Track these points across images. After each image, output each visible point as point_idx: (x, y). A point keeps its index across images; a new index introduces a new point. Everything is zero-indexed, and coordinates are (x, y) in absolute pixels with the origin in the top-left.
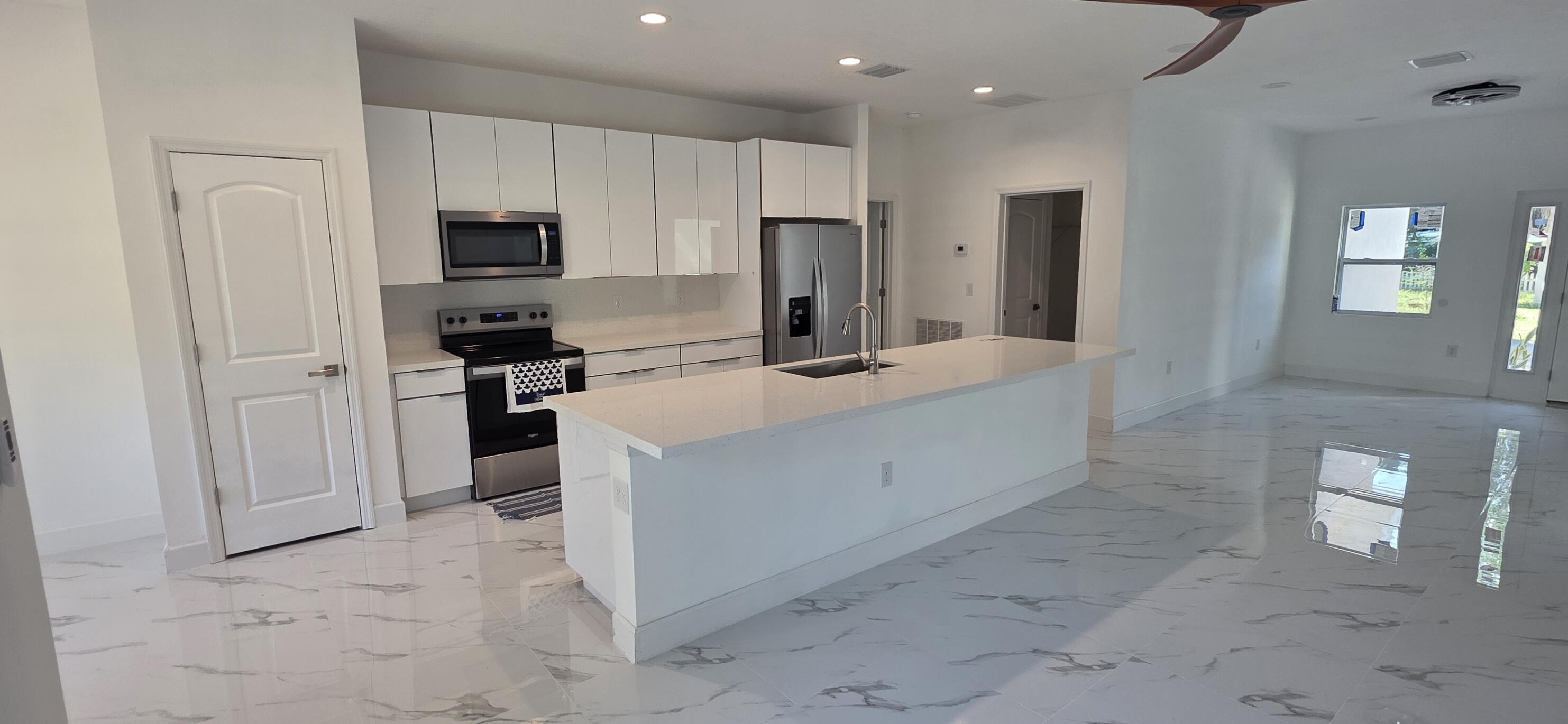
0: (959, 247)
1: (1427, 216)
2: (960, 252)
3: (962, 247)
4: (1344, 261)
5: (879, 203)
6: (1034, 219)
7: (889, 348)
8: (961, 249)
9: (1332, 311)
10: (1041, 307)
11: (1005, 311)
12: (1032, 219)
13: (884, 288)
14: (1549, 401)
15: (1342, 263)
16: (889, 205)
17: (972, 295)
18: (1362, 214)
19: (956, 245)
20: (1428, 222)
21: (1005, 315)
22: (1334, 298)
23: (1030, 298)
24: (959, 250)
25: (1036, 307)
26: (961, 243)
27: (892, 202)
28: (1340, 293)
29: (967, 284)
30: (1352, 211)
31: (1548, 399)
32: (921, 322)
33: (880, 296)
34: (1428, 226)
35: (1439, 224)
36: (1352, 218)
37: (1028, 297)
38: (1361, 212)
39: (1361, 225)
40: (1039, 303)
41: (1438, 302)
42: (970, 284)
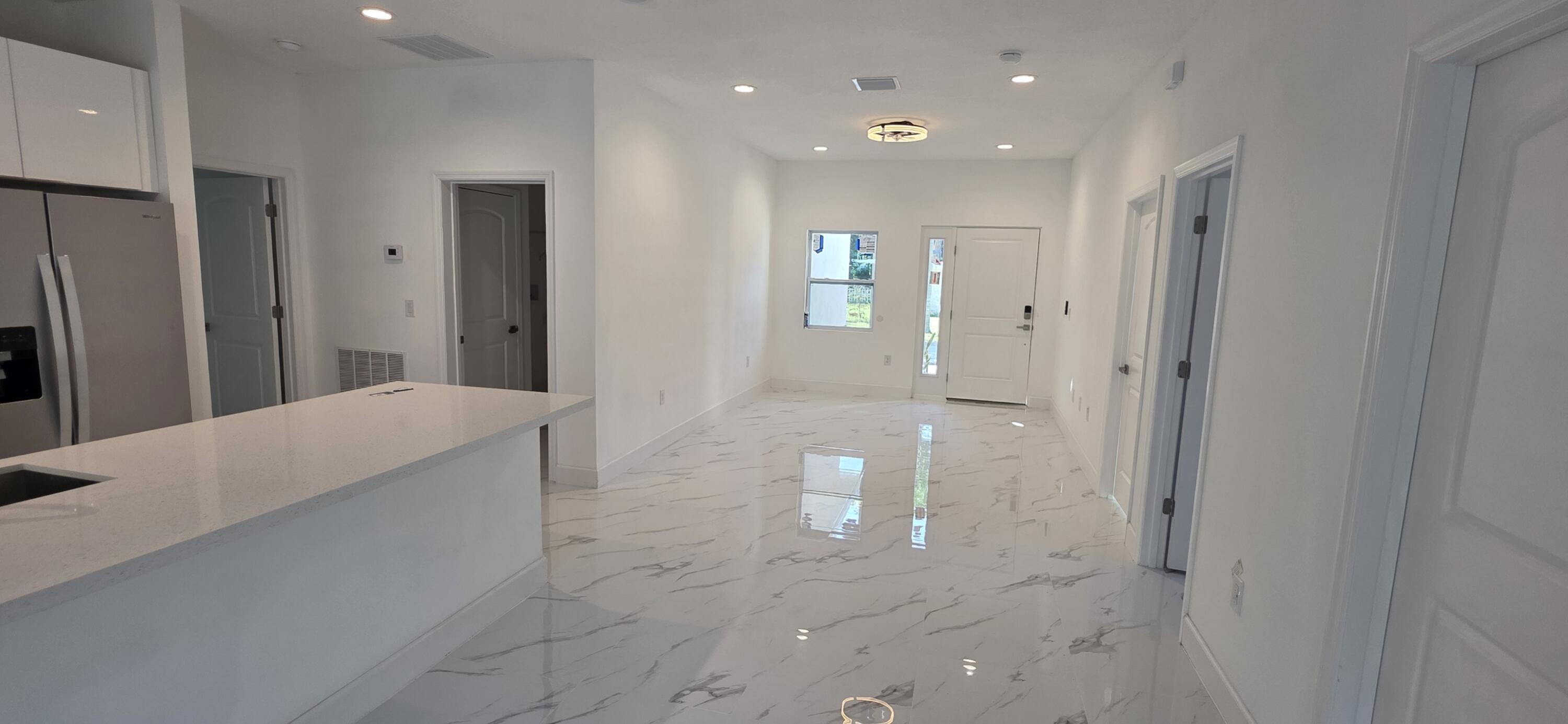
0: (389, 250)
1: (865, 242)
2: (393, 256)
3: (395, 250)
4: (812, 280)
5: (260, 178)
6: (503, 219)
7: (296, 400)
8: (392, 252)
9: (805, 326)
10: (520, 329)
11: (462, 338)
12: (501, 220)
13: (281, 305)
14: (947, 399)
15: (809, 283)
16: (279, 182)
17: (413, 317)
18: (822, 237)
19: (385, 246)
20: (867, 248)
21: (462, 342)
22: (805, 315)
23: (505, 317)
24: (390, 254)
25: (513, 330)
26: (393, 244)
27: (283, 179)
28: (809, 311)
29: (406, 301)
30: (815, 235)
31: (948, 397)
32: (344, 356)
33: (274, 317)
34: (867, 252)
35: (874, 250)
36: (814, 241)
37: (503, 316)
38: (821, 236)
39: (821, 248)
40: (517, 323)
41: (877, 318)
42: (410, 301)
